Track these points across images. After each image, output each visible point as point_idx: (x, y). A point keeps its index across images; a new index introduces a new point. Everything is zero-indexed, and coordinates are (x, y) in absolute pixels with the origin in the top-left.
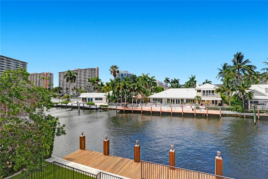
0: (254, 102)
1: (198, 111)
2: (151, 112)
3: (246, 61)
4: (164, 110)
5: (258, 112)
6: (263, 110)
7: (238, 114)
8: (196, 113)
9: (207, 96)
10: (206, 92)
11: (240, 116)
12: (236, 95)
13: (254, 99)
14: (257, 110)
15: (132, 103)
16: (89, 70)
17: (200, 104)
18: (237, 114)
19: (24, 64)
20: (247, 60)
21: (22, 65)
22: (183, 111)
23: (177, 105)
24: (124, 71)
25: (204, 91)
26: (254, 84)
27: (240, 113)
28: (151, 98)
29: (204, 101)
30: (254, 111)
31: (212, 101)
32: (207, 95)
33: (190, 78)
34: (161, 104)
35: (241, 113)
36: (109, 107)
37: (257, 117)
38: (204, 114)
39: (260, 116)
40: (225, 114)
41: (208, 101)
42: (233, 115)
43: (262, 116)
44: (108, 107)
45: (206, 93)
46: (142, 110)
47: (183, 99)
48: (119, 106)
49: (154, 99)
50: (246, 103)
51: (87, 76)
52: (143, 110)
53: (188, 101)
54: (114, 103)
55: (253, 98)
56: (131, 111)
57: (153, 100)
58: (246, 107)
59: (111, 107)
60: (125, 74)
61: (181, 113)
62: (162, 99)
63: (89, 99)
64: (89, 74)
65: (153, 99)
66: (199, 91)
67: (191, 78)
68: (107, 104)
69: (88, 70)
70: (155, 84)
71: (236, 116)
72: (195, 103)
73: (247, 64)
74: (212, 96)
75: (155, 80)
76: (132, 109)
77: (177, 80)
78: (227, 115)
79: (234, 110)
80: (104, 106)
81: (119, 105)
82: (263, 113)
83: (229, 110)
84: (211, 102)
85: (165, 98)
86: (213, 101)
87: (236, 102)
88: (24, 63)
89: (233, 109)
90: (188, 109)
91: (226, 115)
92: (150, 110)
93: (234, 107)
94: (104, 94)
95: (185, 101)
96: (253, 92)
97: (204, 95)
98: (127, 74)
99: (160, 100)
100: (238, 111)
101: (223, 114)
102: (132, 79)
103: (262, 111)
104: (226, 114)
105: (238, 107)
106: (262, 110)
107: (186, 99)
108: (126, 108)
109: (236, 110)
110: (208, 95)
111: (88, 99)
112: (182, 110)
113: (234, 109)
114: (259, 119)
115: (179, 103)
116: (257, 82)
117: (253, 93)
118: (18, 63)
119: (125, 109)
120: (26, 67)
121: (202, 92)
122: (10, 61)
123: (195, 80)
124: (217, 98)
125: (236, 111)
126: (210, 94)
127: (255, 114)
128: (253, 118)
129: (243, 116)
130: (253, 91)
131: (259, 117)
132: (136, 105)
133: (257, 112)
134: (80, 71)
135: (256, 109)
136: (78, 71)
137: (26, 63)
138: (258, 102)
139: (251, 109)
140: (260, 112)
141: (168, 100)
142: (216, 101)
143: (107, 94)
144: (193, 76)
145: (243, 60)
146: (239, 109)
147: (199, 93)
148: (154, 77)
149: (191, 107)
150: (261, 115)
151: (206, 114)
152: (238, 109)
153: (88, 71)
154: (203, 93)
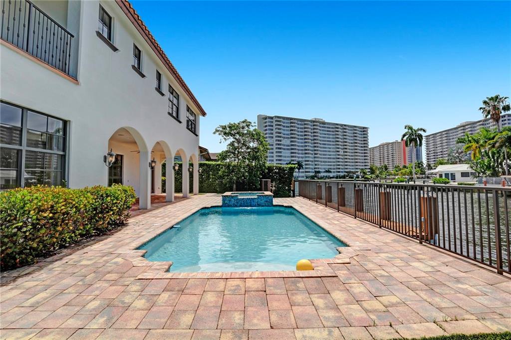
19: (364, 130)
21: (361, 131)
63: (447, 175)
88: (364, 128)
111: (445, 174)
118: (355, 130)
120: (366, 134)
122: (345, 129)
134: (469, 126)
136: (467, 127)
137: (366, 128)
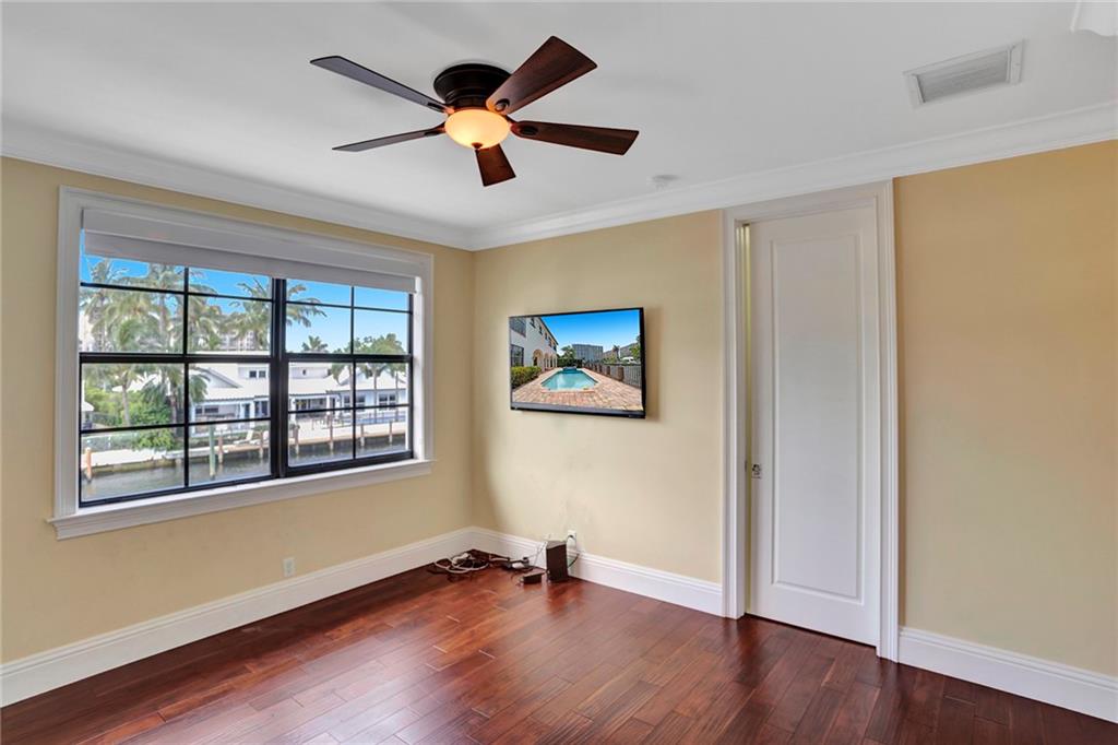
0: (207, 410)
5: (220, 442)
6: (232, 435)
7: (158, 456)
12: (148, 390)
13: (208, 401)
18: (152, 460)
27: (164, 453)
30: (210, 440)
35: (168, 450)
37: (217, 456)
39: (225, 455)
40: (107, 466)
42: (137, 466)
43: (230, 453)
50: (180, 417)
55: (206, 397)
71: (148, 465)
78: (116, 468)
79: (144, 446)
82: (231, 442)
83: (124, 447)
87: (151, 412)
89: (139, 441)
96: (206, 378)
100: (158, 448)
101: (97, 467)
103: (229, 437)
104: (112, 466)
106: (229, 432)
109: (151, 443)
113: (144, 441)
116: (216, 344)
117: (205, 381)
125: (152, 447)
127: (213, 449)
128: (208, 462)
129: (174, 460)
130: (204, 374)
131: (220, 457)
133: (216, 443)
135: (215, 434)
139: (198, 435)
140: (226, 442)
146: (162, 439)
150: (227, 448)
152: (156, 441)
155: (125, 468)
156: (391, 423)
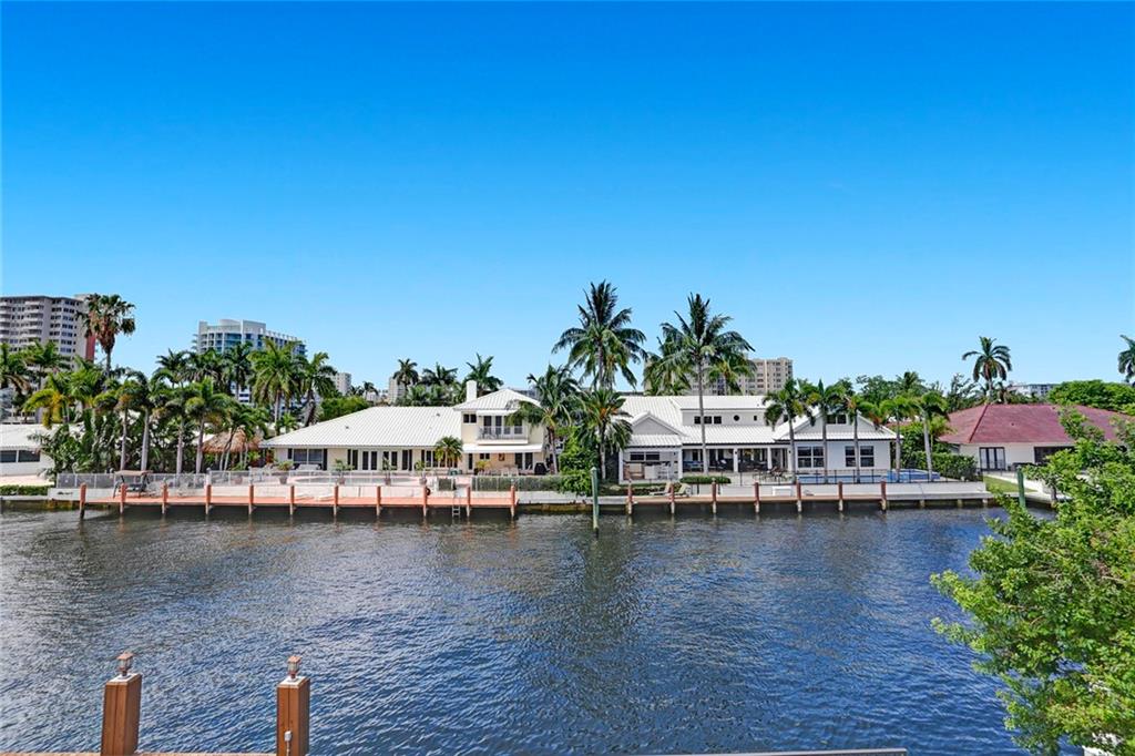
1: (440, 498)
2: (250, 510)
3: (623, 316)
4: (308, 498)
5: (630, 492)
7: (579, 500)
8: (429, 503)
9: (498, 438)
10: (494, 421)
11: (583, 507)
13: (634, 447)
14: (627, 486)
15: (174, 471)
16: (37, 303)
17: (472, 471)
18: (574, 503)
20: (626, 311)
22: (379, 498)
23: (365, 474)
24: (245, 322)
25: (487, 420)
26: (671, 394)
27: (584, 497)
28: (281, 448)
29: (488, 456)
31: (517, 454)
32: (498, 432)
33: (473, 367)
34: (321, 474)
36: (53, 494)
38: (456, 507)
39: (634, 506)
40: (538, 505)
41: (502, 456)
42: (562, 508)
43: (640, 505)
44: (44, 498)
45: (493, 427)
46: (210, 504)
47: (411, 451)
48: (107, 487)
49: (291, 452)
50: (610, 462)
51: (18, 337)
52: (212, 501)
53: (429, 459)
54: (83, 471)
56: (157, 507)
57: (290, 457)
58: (613, 475)
59: (60, 493)
60: (248, 336)
61: (373, 508)
62: (326, 450)
64: (32, 323)
65: (290, 450)
66: (470, 418)
67: (476, 366)
68: (48, 483)
69: (27, 303)
70: (327, 387)
71: (572, 508)
72: (456, 466)
73: (625, 326)
74: (512, 439)
75: (329, 369)
76: (160, 501)
77: (446, 373)
78: (544, 508)
79: (566, 489)
80: (22, 491)
81: (106, 485)
83: (551, 489)
84: (512, 461)
85: (338, 449)
86: (518, 456)
89: (563, 484)
90: (406, 490)
91: (539, 507)
92: (248, 501)
93: (566, 477)
94: (40, 429)
95: (416, 458)
97: (486, 433)
98: (260, 336)
99: (319, 456)
100: (578, 492)
102: (231, 363)
104: (541, 505)
105: (579, 478)
107: (423, 451)
108: (140, 497)
109: (572, 486)
110: (502, 434)
112: (376, 496)
113: (567, 484)
114: (631, 515)
115: (374, 468)
119: (127, 501)
121: (480, 423)
123: (488, 375)
124: (529, 443)
125: (573, 491)
126: (507, 432)
131: (630, 508)
132: (195, 477)
138: (656, 456)
141: (353, 454)
142: (529, 455)
143: (52, 433)
144: (483, 361)
145: (615, 313)
146: (582, 484)
147: (470, 425)
148: (326, 356)
149: (424, 482)
150: (637, 499)
151: (463, 509)
152: (576, 485)
153: (27, 312)
154: (483, 427)
155: (552, 508)
156: (883, 485)
